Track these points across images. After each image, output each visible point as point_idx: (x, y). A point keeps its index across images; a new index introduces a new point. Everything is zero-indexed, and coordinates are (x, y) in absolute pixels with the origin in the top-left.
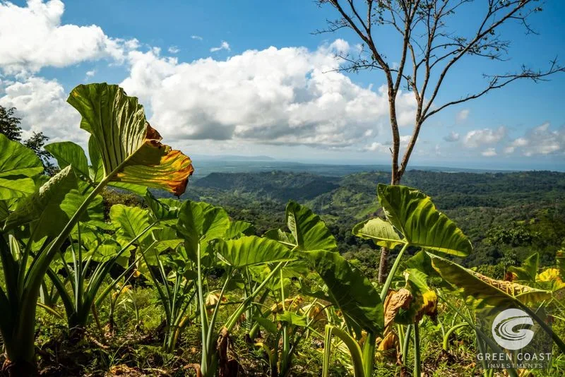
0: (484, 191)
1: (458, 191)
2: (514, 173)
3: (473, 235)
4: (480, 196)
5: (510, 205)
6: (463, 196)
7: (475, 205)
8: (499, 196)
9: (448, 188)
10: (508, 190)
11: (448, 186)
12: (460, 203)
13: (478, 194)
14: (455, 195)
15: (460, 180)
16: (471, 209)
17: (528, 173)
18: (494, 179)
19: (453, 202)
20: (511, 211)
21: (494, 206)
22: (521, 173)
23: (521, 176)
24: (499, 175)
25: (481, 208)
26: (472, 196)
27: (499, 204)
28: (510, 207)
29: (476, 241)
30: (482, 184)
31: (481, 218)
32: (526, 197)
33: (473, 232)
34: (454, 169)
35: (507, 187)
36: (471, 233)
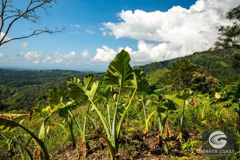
0: (35, 78)
1: (24, 78)
2: (47, 70)
3: (32, 97)
4: (34, 80)
5: (46, 83)
6: (26, 80)
7: (32, 84)
8: (41, 80)
9: (19, 78)
10: (45, 77)
11: (19, 76)
12: (25, 84)
13: (33, 79)
14: (23, 80)
15: (24, 74)
16: (30, 86)
17: (52, 70)
18: (39, 73)
19: (22, 83)
20: (46, 86)
21: (40, 84)
22: (49, 70)
23: (50, 72)
24: (41, 71)
25: (34, 85)
26: (30, 80)
27: (41, 83)
28: (46, 84)
29: (33, 99)
30: (34, 75)
31: (35, 89)
32: (51, 80)
33: (32, 96)
34: (22, 69)
35: (44, 76)
36: (31, 96)
